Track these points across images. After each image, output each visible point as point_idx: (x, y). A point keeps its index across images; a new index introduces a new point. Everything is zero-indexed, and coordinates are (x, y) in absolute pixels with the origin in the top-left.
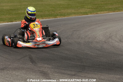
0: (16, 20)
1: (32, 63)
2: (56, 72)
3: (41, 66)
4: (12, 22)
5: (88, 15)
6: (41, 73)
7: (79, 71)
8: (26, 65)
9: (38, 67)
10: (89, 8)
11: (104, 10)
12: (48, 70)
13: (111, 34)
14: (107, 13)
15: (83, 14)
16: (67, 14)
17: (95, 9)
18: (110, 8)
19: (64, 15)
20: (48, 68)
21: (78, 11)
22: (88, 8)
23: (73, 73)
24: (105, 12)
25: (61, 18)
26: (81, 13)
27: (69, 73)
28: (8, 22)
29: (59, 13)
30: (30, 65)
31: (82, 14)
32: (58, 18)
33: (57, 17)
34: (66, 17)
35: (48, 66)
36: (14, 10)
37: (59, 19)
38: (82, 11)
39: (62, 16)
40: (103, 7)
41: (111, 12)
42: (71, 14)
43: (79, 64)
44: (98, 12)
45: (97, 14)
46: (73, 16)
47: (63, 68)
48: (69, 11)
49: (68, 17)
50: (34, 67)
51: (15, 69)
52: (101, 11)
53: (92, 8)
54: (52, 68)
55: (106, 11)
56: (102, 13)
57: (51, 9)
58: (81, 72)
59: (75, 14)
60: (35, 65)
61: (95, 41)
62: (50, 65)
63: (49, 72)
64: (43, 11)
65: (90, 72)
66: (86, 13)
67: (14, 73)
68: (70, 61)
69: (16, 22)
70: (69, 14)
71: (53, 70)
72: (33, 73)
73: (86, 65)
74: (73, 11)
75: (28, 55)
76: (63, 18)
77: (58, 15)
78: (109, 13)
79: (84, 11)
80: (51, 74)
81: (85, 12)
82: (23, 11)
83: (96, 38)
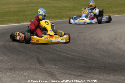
0: (23, 21)
2: (63, 72)
3: (48, 66)
4: (19, 23)
7: (86, 72)
11: (109, 12)
12: (55, 71)
13: (116, 36)
18: (114, 11)
20: (55, 68)
23: (80, 74)
28: (15, 23)
29: (65, 15)
32: (64, 20)
39: (68, 18)
41: (116, 15)
50: (41, 67)
51: (23, 69)
54: (59, 69)
61: (100, 42)
63: (56, 72)
64: (49, 13)
65: (96, 73)
67: (22, 73)
69: (23, 23)
71: (59, 70)
73: (92, 66)
74: (79, 13)
75: (36, 56)
77: (64, 17)
82: (30, 13)
83: (101, 39)
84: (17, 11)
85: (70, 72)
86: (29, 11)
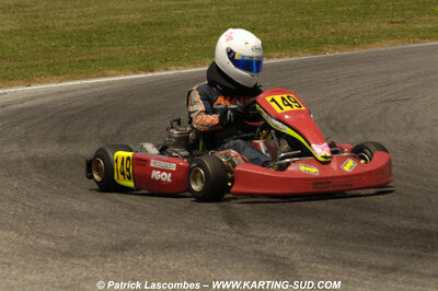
6: (266, 261)
8: (207, 231)
9: (253, 240)
25: (337, 53)
30: (223, 234)
34: (356, 51)
35: (291, 235)
46: (386, 46)
47: (351, 244)
59: (391, 35)
60: (241, 234)
62: (298, 232)
72: (233, 262)
80: (302, 264)
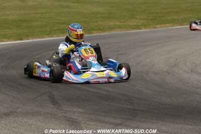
1: (54, 105)
2: (92, 119)
3: (67, 109)
4: (22, 40)
5: (141, 30)
7: (128, 119)
10: (143, 20)
11: (166, 22)
12: (79, 117)
13: (177, 59)
14: (171, 26)
15: (133, 29)
16: (108, 28)
17: (151, 20)
18: (175, 20)
19: (104, 30)
20: (79, 113)
21: (125, 23)
22: (140, 19)
23: (118, 121)
24: (168, 25)
26: (130, 26)
27: (112, 121)
28: (15, 40)
29: (96, 26)
31: (132, 27)
32: (94, 34)
33: (93, 32)
36: (26, 21)
37: (96, 36)
38: (132, 23)
39: (100, 31)
40: (164, 18)
41: (177, 26)
42: (114, 28)
43: (128, 107)
44: (156, 25)
45: (155, 28)
48: (111, 23)
49: (109, 32)
50: (56, 111)
51: (27, 114)
52: (162, 23)
53: (147, 19)
54: (85, 113)
55: (169, 23)
56: (162, 27)
57: (82, 19)
58: (131, 119)
61: (152, 70)
63: (80, 119)
65: (144, 120)
66: (138, 26)
67: (25, 120)
68: (113, 102)
69: (28, 39)
70: (111, 28)
71: (86, 115)
73: (139, 109)
74: (118, 23)
75: (48, 92)
76: (102, 34)
77: (94, 30)
78: (173, 28)
79: (135, 24)
81: (136, 26)
82: (38, 23)
83: (153, 66)
84: (19, 20)
85: (103, 118)
86: (37, 21)
